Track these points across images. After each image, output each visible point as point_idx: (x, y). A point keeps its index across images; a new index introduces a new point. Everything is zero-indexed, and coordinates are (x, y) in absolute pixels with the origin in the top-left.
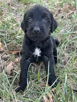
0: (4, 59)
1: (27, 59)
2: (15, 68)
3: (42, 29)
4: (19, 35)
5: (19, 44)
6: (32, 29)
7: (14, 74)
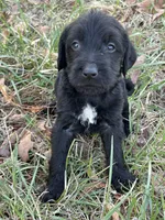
0: (13, 124)
1: (65, 128)
2: (38, 146)
3: (102, 70)
4: (45, 68)
5: (45, 89)
6: (81, 69)
7: (35, 159)
